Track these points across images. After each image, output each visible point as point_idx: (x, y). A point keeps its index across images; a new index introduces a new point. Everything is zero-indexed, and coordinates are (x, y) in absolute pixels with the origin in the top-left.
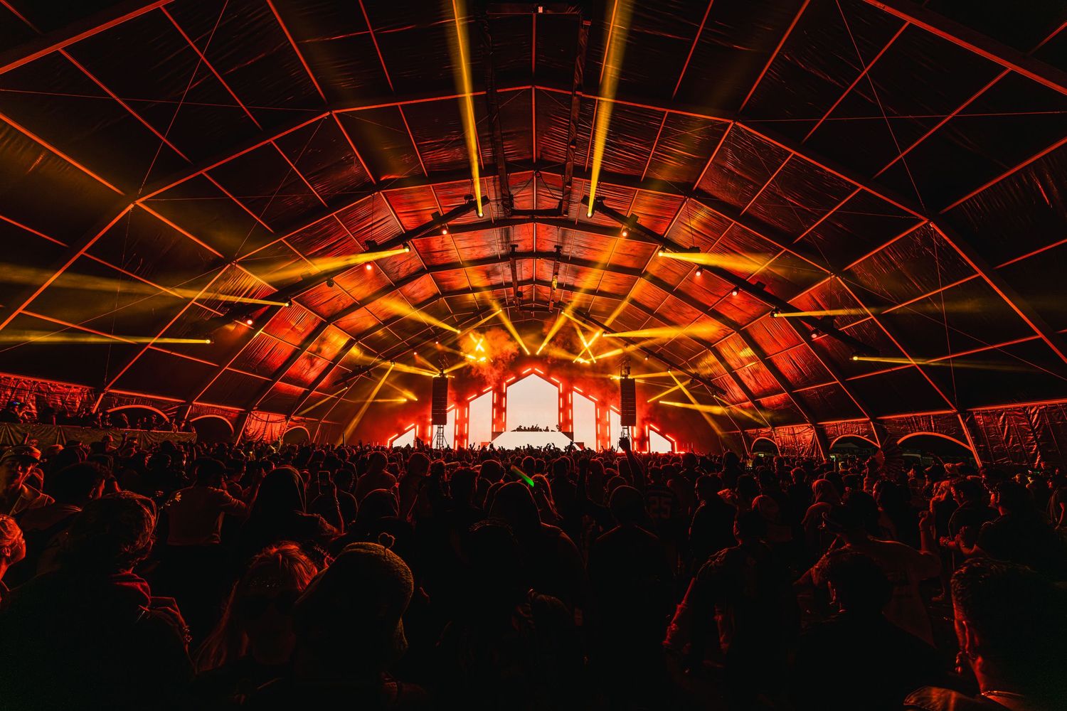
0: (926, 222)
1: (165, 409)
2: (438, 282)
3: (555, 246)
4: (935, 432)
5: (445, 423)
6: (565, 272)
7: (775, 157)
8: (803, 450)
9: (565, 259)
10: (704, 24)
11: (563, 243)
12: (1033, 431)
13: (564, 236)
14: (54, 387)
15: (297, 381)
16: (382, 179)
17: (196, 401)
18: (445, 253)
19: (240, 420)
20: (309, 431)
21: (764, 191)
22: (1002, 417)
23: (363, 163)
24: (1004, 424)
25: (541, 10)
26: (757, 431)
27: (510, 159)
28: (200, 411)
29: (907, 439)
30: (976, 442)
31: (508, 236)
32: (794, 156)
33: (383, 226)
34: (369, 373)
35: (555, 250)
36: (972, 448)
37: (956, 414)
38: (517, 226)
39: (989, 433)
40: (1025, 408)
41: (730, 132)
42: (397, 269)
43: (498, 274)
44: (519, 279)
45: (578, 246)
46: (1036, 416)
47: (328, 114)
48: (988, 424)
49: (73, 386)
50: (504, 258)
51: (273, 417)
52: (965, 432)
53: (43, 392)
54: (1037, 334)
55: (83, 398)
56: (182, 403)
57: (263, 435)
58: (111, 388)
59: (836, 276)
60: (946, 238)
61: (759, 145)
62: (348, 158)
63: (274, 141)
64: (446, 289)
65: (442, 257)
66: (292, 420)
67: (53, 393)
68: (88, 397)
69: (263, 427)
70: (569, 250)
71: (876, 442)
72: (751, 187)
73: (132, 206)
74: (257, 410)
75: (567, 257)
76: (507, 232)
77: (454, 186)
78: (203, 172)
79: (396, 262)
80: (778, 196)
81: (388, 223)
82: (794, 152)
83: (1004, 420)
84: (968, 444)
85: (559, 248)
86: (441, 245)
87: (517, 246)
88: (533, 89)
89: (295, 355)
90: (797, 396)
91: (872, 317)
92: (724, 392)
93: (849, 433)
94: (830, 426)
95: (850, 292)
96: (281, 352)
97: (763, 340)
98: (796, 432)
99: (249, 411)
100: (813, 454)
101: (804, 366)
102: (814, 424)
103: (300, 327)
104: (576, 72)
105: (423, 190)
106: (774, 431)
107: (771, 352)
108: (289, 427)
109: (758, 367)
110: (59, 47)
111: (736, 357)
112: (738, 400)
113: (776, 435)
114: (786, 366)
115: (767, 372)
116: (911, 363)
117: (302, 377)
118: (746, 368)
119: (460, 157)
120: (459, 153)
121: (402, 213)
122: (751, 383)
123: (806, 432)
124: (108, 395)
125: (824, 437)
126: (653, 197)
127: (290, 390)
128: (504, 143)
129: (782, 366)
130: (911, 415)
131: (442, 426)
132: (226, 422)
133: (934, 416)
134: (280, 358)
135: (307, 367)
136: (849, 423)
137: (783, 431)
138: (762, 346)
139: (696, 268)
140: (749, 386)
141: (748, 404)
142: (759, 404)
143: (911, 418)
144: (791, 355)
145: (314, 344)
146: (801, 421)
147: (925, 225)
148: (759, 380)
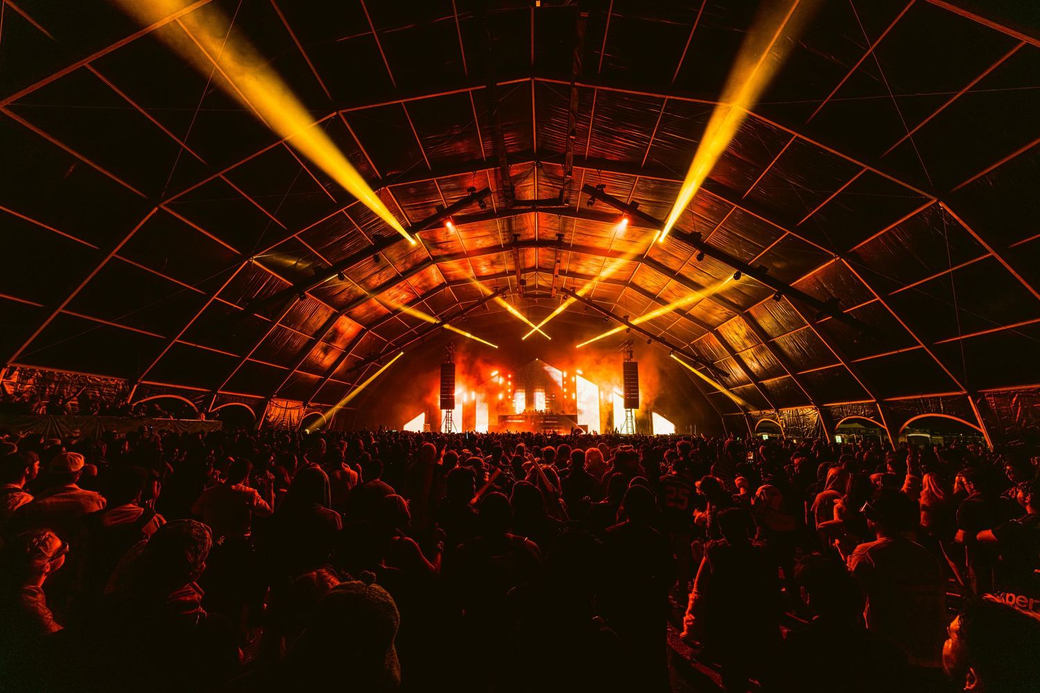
0: (935, 201)
1: (193, 398)
2: (443, 272)
3: (557, 235)
4: (944, 414)
5: (453, 408)
6: (567, 259)
7: (777, 140)
8: (808, 431)
9: (567, 247)
11: (564, 231)
13: (565, 224)
14: (93, 380)
15: (315, 368)
16: (388, 175)
17: (221, 390)
18: (449, 244)
19: (260, 407)
20: (325, 416)
21: (766, 174)
22: (1015, 399)
23: (369, 160)
24: (1017, 406)
25: (538, 4)
26: (761, 413)
27: (511, 151)
28: (223, 399)
30: (987, 424)
31: (510, 226)
34: (380, 360)
35: (557, 238)
36: (982, 429)
37: (966, 395)
38: (519, 216)
39: (1001, 415)
42: (404, 260)
43: (501, 263)
44: (522, 267)
45: (579, 233)
47: (335, 114)
48: (1000, 405)
49: (109, 378)
50: (506, 247)
51: (291, 404)
52: (976, 414)
53: (83, 385)
55: (118, 389)
56: (208, 392)
57: (283, 420)
58: (143, 379)
59: (840, 258)
60: (956, 217)
61: (761, 128)
62: (354, 156)
63: (285, 142)
64: (452, 279)
65: (446, 248)
66: (309, 406)
67: (92, 386)
68: (123, 388)
69: (283, 412)
70: (570, 237)
71: (883, 424)
72: (753, 170)
73: (156, 209)
74: (276, 397)
75: (569, 244)
76: (509, 222)
77: (456, 179)
78: (220, 174)
79: (403, 254)
80: (780, 179)
82: (796, 135)
83: (1017, 402)
84: (979, 427)
85: (560, 236)
86: (446, 236)
87: (519, 235)
88: (533, 81)
89: (310, 345)
90: (801, 378)
91: (878, 298)
92: (727, 375)
93: (854, 414)
94: (835, 408)
95: (856, 273)
96: (297, 342)
97: (766, 323)
98: (800, 413)
99: (269, 398)
100: (817, 435)
101: (807, 348)
102: (819, 406)
103: (315, 319)
104: (575, 64)
105: (427, 184)
106: (778, 412)
107: (775, 335)
108: (307, 413)
109: (761, 350)
110: (85, 63)
111: (739, 341)
112: (741, 383)
113: (779, 416)
114: (790, 349)
115: (769, 353)
116: (919, 344)
117: (318, 365)
118: (749, 351)
119: (463, 150)
120: (461, 147)
121: (407, 206)
122: (754, 366)
123: (811, 413)
124: (141, 386)
125: (829, 418)
126: (655, 183)
127: (307, 378)
128: (505, 135)
129: (786, 349)
130: (919, 397)
131: (450, 410)
132: (248, 409)
133: (942, 397)
134: (296, 347)
135: (322, 355)
136: (854, 404)
137: (787, 412)
138: (765, 329)
139: (698, 252)
140: (752, 369)
141: (752, 387)
142: (762, 387)
143: (919, 399)
144: (794, 337)
145: (327, 334)
146: (806, 403)
147: (933, 205)
148: (762, 362)
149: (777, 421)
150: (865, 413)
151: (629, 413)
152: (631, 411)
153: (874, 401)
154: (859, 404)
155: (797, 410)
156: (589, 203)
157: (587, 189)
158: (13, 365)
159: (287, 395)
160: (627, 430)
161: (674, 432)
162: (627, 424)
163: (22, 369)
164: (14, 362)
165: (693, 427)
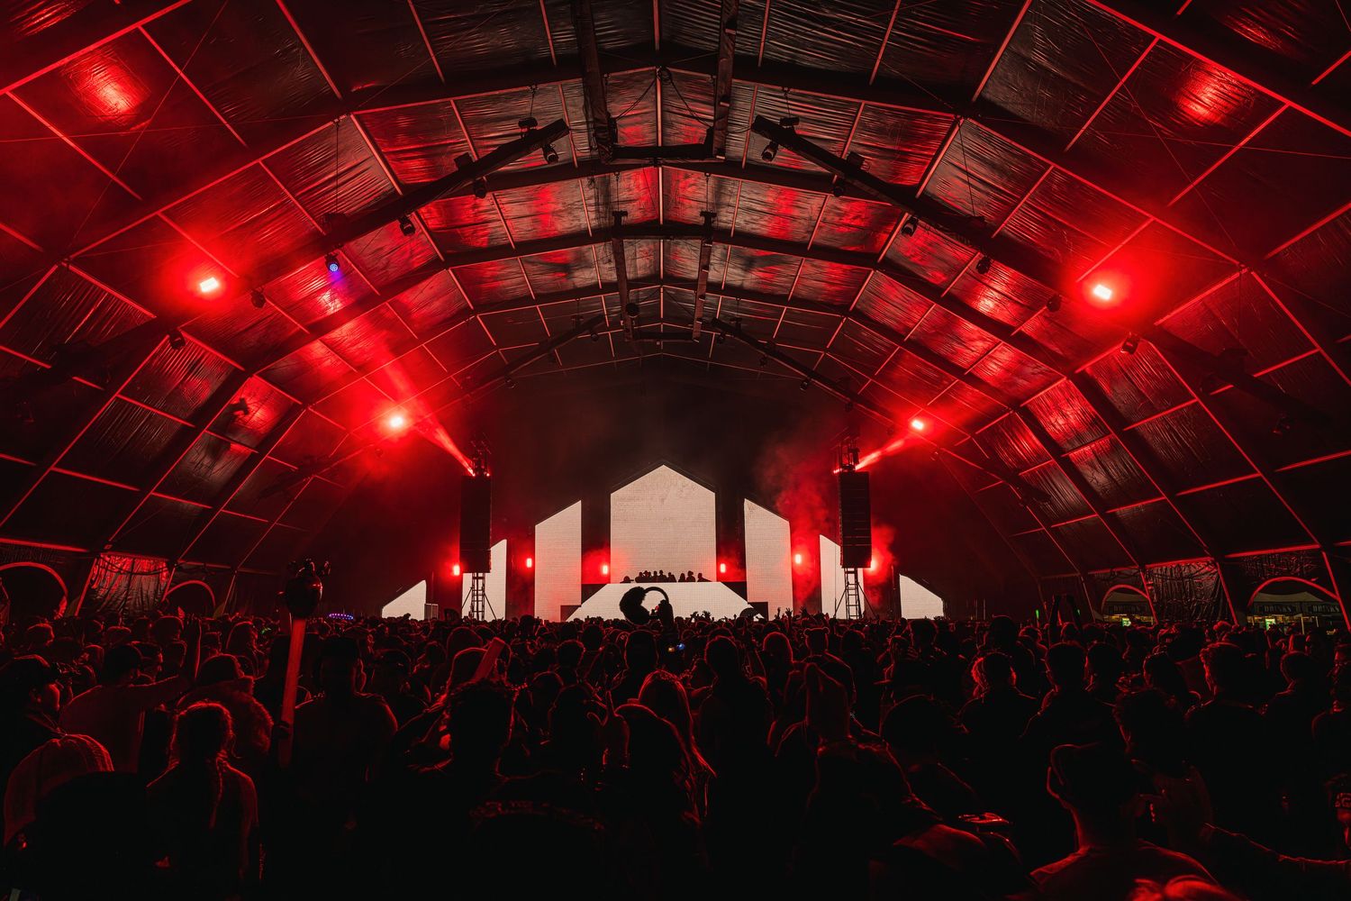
2: (469, 283)
3: (702, 214)
5: (487, 569)
6: (724, 259)
7: (1126, 45)
8: (1197, 608)
9: (724, 237)
11: (718, 205)
13: (719, 191)
15: (192, 486)
16: (354, 90)
18: (479, 227)
19: (78, 571)
20: (213, 589)
21: (1106, 106)
23: (317, 61)
26: (1112, 573)
27: (608, 46)
31: (607, 194)
32: (1161, 42)
33: (357, 180)
34: (331, 469)
35: (702, 220)
38: (625, 174)
42: (384, 260)
43: (589, 266)
44: (630, 276)
45: (749, 209)
50: (599, 235)
51: (144, 564)
57: (125, 599)
59: (1250, 270)
61: (1095, 20)
62: (285, 51)
63: (143, 26)
64: (484, 298)
65: (477, 236)
66: (180, 569)
69: (124, 583)
70: (730, 217)
72: (1083, 98)
74: (111, 550)
75: (728, 231)
76: (607, 183)
77: (498, 99)
78: (7, 91)
79: (381, 249)
80: (1133, 116)
81: (366, 174)
82: (1159, 36)
85: (709, 216)
86: (471, 212)
87: (625, 214)
89: (183, 438)
90: (1185, 503)
91: (1319, 349)
92: (1047, 498)
93: (1283, 574)
94: (1250, 559)
95: (1279, 302)
96: (156, 434)
97: (1118, 392)
98: (1186, 572)
99: (96, 551)
101: (1195, 444)
102: (1218, 556)
103: (194, 383)
105: (436, 108)
106: (1144, 571)
108: (175, 582)
109: (1111, 448)
111: (1067, 428)
112: (1074, 512)
113: (1147, 580)
114: (1165, 445)
115: (1128, 456)
117: (198, 481)
118: (1087, 448)
119: (510, 43)
120: (506, 38)
121: (394, 153)
122: (1098, 478)
123: (1203, 572)
125: (1239, 584)
126: (897, 116)
127: (177, 508)
128: (597, 16)
129: (1155, 444)
131: (480, 575)
132: (51, 575)
134: (154, 445)
135: (207, 461)
136: (1284, 554)
137: (1161, 571)
138: (1117, 406)
139: (978, 256)
140: (1093, 483)
141: (1093, 519)
142: (1113, 520)
144: (1170, 422)
145: (218, 415)
146: (1193, 552)
148: (1112, 471)
149: (1142, 589)
150: (1301, 571)
151: (851, 578)
152: (855, 573)
153: (1317, 546)
154: (1291, 554)
155: (1179, 566)
156: (766, 156)
157: (760, 126)
159: (132, 545)
160: (848, 611)
161: (942, 614)
162: (847, 600)
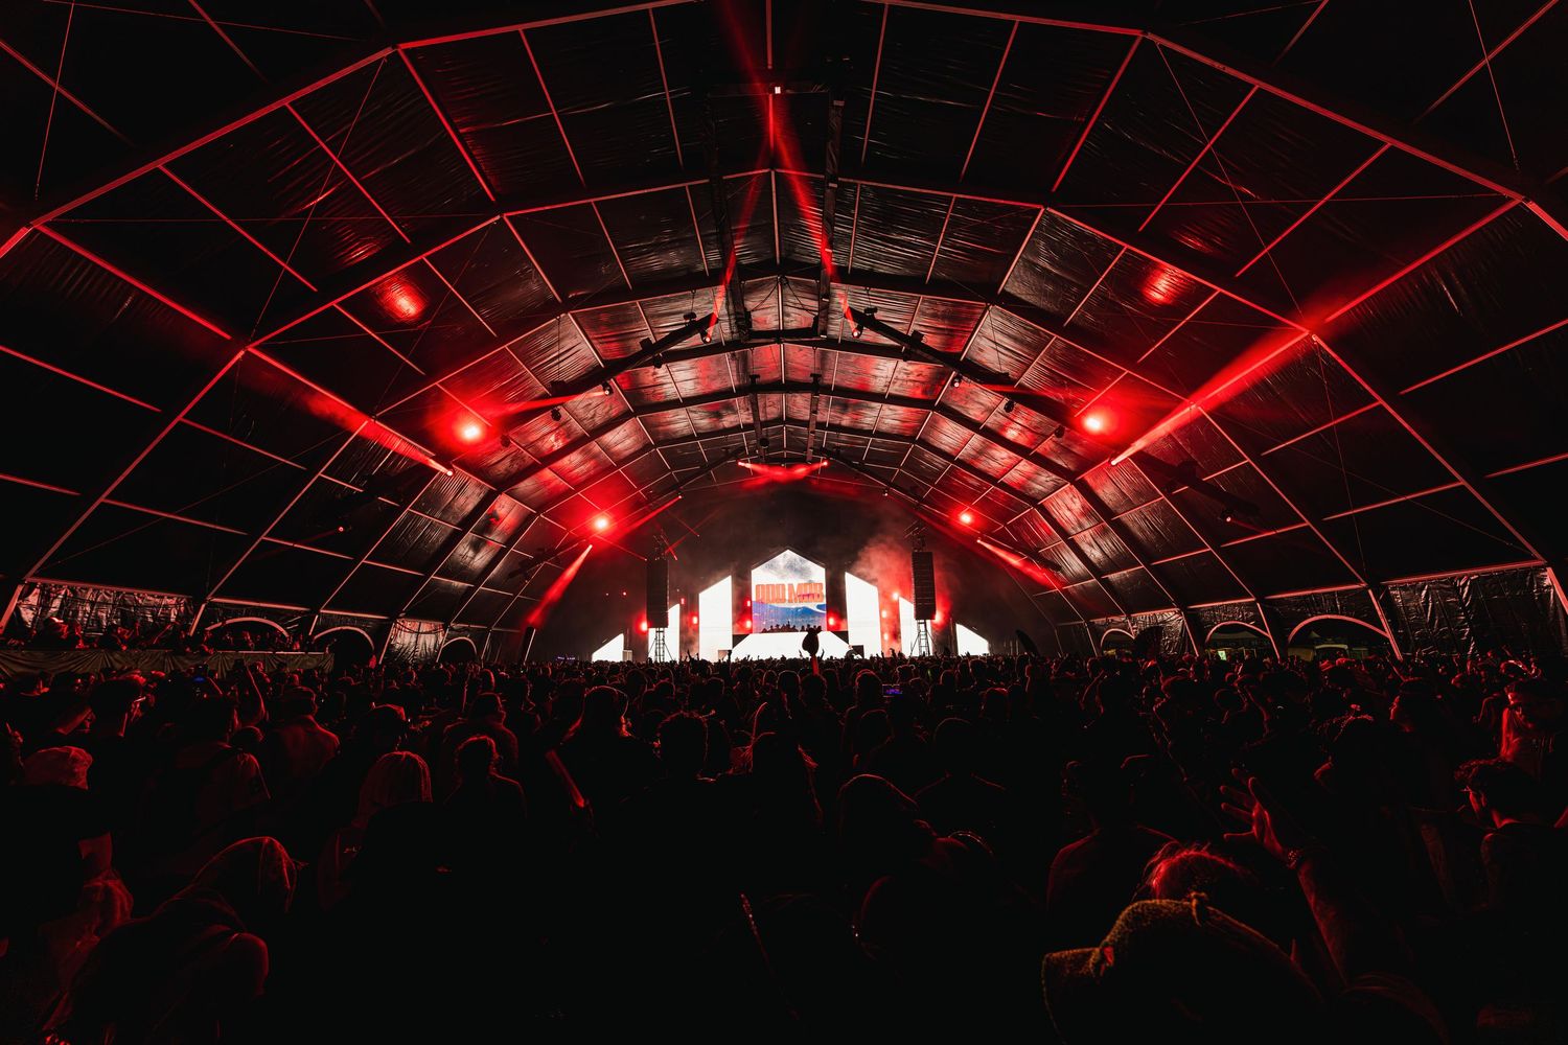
0: (1307, 334)
1: (282, 621)
2: (650, 427)
3: (813, 375)
4: (1342, 614)
5: (665, 625)
6: (827, 406)
7: (1103, 253)
8: (1171, 644)
9: (826, 389)
10: (996, 88)
11: (822, 369)
12: (1465, 610)
13: (823, 359)
14: (143, 598)
15: (460, 572)
16: (570, 296)
17: (325, 608)
18: (657, 389)
19: (381, 632)
20: (474, 643)
21: (1092, 295)
22: (1424, 592)
23: (544, 277)
24: (1427, 602)
25: (778, 90)
26: (1107, 621)
27: (744, 262)
28: (328, 622)
29: (1305, 625)
30: (1394, 627)
31: (745, 363)
32: (1128, 250)
33: (572, 358)
34: (557, 558)
35: (812, 379)
36: (1389, 635)
37: (1366, 589)
38: (758, 349)
39: (1408, 614)
40: (1453, 578)
41: (1041, 219)
42: (592, 412)
43: (734, 413)
44: (762, 419)
45: (844, 371)
46: (1466, 589)
47: (498, 217)
48: (1408, 601)
49: (166, 595)
50: (740, 391)
51: (425, 627)
52: (1379, 613)
53: (129, 606)
54: (1457, 481)
55: (179, 611)
56: (306, 612)
57: (414, 651)
58: (215, 596)
59: (1198, 406)
60: (1333, 355)
61: (1080, 236)
62: (523, 272)
63: (426, 257)
64: (661, 437)
65: (655, 394)
66: (452, 629)
67: (141, 606)
68: (186, 608)
69: (414, 640)
70: (831, 378)
71: (1266, 630)
72: (1075, 289)
73: (242, 353)
74: (404, 617)
75: (829, 386)
76: (745, 358)
77: (669, 301)
78: (334, 304)
79: (590, 404)
80: (1111, 301)
81: (579, 353)
82: (1127, 246)
83: (1427, 595)
84: (1384, 630)
85: (817, 376)
86: (650, 378)
87: (758, 376)
88: (773, 173)
89: (454, 539)
90: (1157, 570)
91: (1248, 460)
92: (1058, 568)
93: (1229, 619)
94: (1206, 609)
95: (1217, 427)
96: (435, 536)
97: (1107, 493)
98: (1160, 619)
99: (393, 618)
100: (1183, 650)
101: (1163, 528)
102: (1183, 608)
103: (461, 500)
104: (829, 161)
105: (626, 308)
106: (1130, 619)
107: (1119, 510)
108: (448, 639)
109: (1104, 532)
110: (159, 164)
111: (1072, 518)
112: (1079, 578)
113: (1132, 625)
114: (1141, 529)
115: (1115, 537)
116: (1304, 522)
117: (464, 568)
118: (1086, 533)
119: (677, 262)
120: (674, 259)
121: (598, 338)
122: (1095, 554)
123: (1172, 617)
124: (212, 605)
125: (1197, 625)
126: (943, 305)
127: (449, 586)
128: (735, 242)
129: (1135, 529)
130: (1310, 592)
131: (661, 629)
132: (363, 635)
133: (1339, 593)
134: (433, 543)
135: (471, 553)
136: (1229, 605)
137: (1144, 618)
138: (1106, 502)
139: (1006, 401)
140: (1092, 558)
141: (1093, 583)
142: (1107, 583)
143: (1309, 596)
144: (1145, 513)
145: (479, 521)
146: (1166, 604)
147: (1306, 338)
148: (1105, 550)
149: (1129, 631)
150: (1243, 616)
151: (922, 627)
152: (925, 623)
153: (1253, 600)
154: (1235, 605)
155: (1154, 614)
156: (855, 334)
157: (851, 314)
158: (34, 580)
159: (419, 613)
160: (920, 651)
161: (987, 652)
162: (920, 643)
163: (45, 585)
164: (34, 575)
165: (1014, 644)
